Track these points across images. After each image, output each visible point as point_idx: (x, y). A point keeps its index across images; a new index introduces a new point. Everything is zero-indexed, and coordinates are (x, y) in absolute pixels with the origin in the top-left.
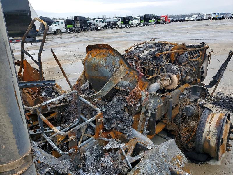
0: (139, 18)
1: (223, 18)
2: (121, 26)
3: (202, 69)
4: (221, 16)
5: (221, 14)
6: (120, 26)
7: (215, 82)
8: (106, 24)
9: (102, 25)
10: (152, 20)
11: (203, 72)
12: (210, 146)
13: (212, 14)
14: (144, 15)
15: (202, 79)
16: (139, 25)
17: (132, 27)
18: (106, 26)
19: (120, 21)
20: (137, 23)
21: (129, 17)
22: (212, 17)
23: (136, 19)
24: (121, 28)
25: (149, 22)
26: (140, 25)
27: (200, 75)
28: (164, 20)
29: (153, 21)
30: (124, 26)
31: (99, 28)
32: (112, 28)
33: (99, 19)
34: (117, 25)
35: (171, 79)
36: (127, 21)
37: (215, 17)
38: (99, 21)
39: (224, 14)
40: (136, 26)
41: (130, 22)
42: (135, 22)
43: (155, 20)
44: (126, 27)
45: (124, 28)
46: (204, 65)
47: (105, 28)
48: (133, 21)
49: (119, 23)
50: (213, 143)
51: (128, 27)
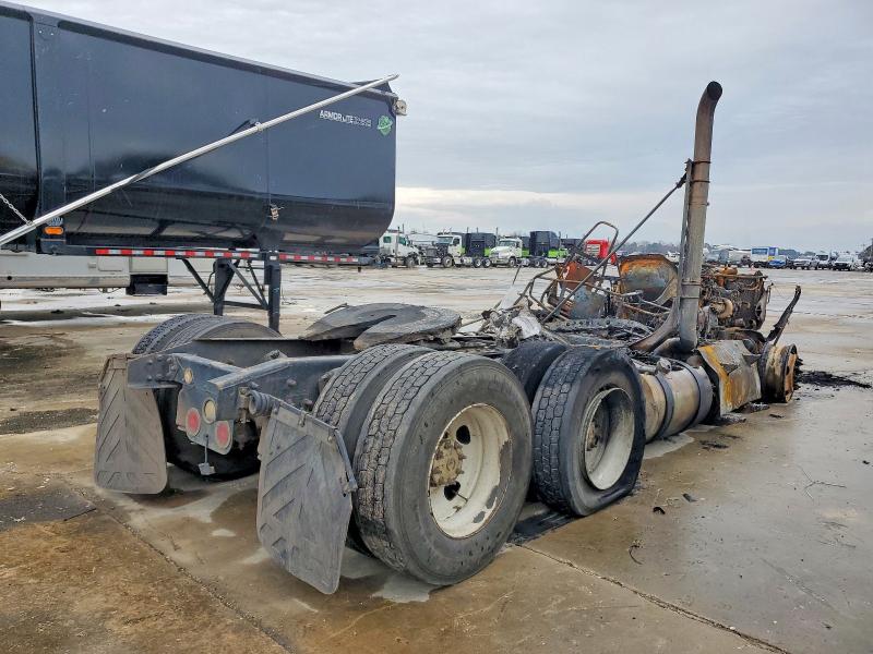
0: (518, 240)
1: (791, 265)
2: (462, 261)
3: (759, 308)
4: (782, 259)
5: (782, 252)
6: (457, 262)
7: (776, 333)
8: (417, 251)
9: (404, 251)
10: (556, 249)
11: (759, 312)
12: (775, 376)
13: (755, 251)
14: (533, 234)
15: (759, 323)
16: (515, 262)
17: (494, 265)
18: (413, 256)
19: (460, 246)
20: (512, 254)
21: (484, 235)
22: (755, 258)
23: (507, 243)
24: (459, 266)
25: (546, 256)
26: (520, 262)
27: (756, 317)
28: (597, 253)
29: (562, 253)
30: (468, 260)
31: (393, 260)
32: (430, 265)
33: (395, 234)
34: (450, 256)
35: (725, 304)
36: (477, 246)
37: (764, 258)
38: (394, 240)
39: (792, 253)
40: (507, 265)
41: (488, 252)
42: (503, 252)
43: (566, 251)
44: (474, 265)
45: (468, 266)
46: (762, 302)
47: (411, 261)
48: (498, 249)
49: (456, 250)
50: (778, 372)
51: (484, 264)
